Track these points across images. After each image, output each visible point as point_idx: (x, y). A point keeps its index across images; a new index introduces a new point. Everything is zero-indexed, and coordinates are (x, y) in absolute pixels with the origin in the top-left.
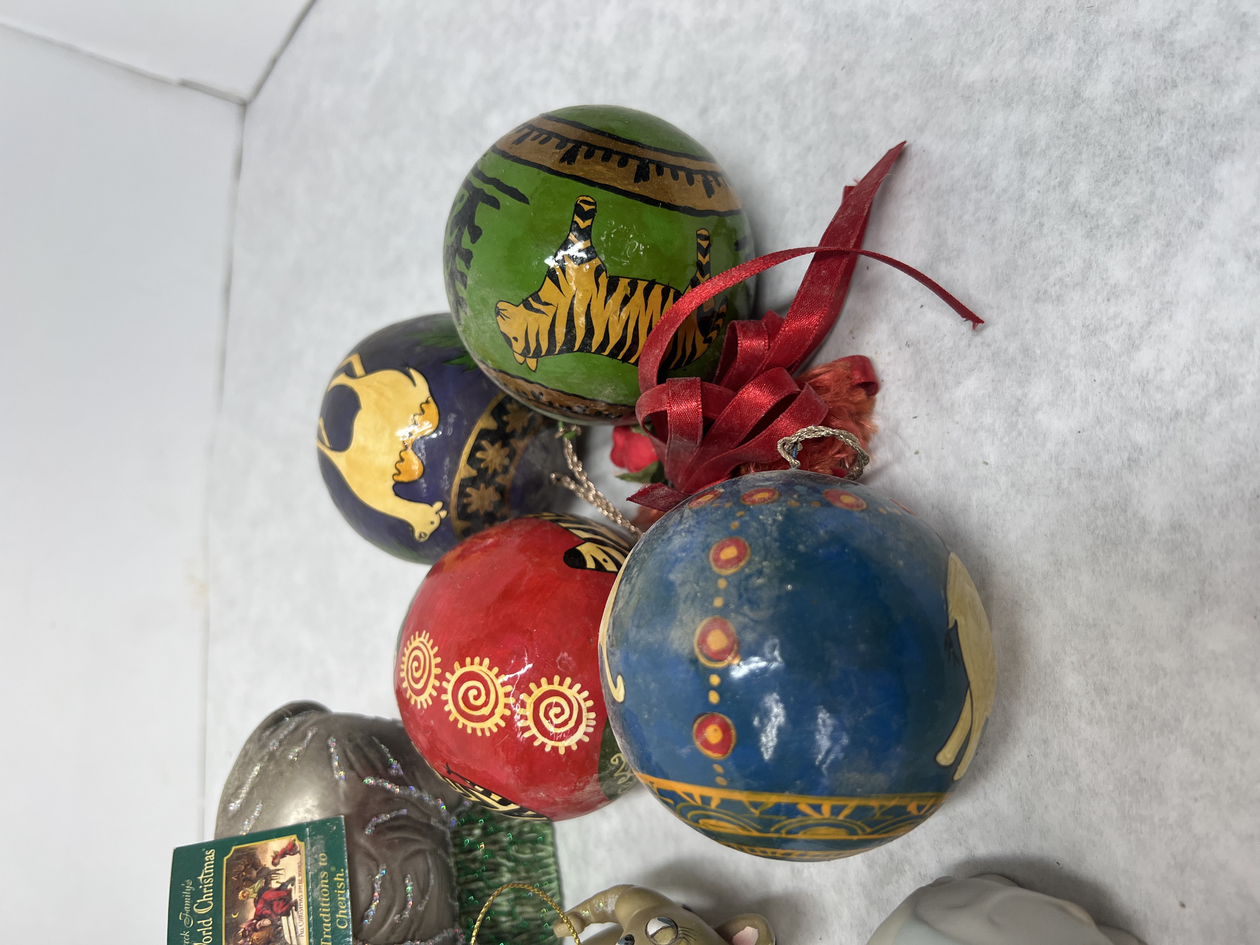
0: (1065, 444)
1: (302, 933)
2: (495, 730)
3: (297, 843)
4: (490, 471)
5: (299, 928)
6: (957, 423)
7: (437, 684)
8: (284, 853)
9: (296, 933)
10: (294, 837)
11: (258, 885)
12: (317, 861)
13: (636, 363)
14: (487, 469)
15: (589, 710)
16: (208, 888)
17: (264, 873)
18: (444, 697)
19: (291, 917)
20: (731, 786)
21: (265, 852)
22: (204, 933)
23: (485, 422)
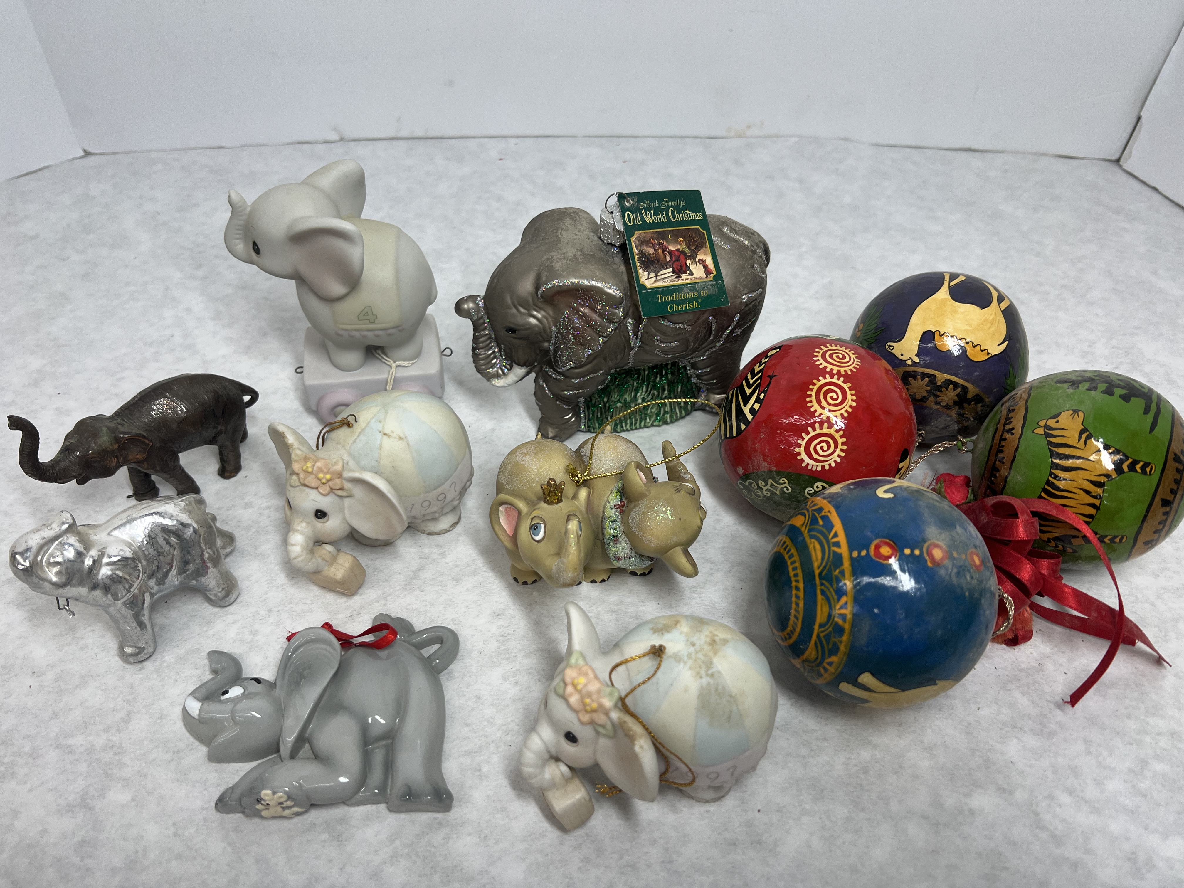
0: (1002, 754)
1: (664, 282)
2: (812, 409)
3: (712, 275)
4: (938, 393)
5: (666, 280)
6: (999, 693)
7: (835, 372)
8: (705, 267)
9: (664, 278)
10: (715, 273)
11: (687, 250)
12: (703, 289)
13: (1040, 497)
14: (941, 391)
15: (823, 467)
16: (682, 216)
17: (694, 254)
18: (827, 376)
19: (672, 274)
20: (852, 560)
21: (705, 254)
22: (659, 216)
23: (972, 390)
